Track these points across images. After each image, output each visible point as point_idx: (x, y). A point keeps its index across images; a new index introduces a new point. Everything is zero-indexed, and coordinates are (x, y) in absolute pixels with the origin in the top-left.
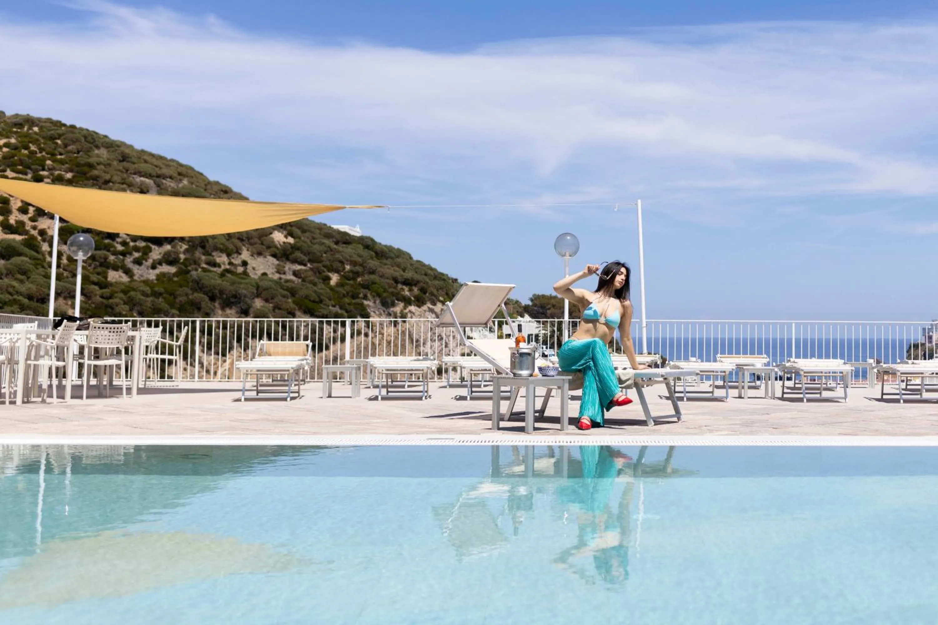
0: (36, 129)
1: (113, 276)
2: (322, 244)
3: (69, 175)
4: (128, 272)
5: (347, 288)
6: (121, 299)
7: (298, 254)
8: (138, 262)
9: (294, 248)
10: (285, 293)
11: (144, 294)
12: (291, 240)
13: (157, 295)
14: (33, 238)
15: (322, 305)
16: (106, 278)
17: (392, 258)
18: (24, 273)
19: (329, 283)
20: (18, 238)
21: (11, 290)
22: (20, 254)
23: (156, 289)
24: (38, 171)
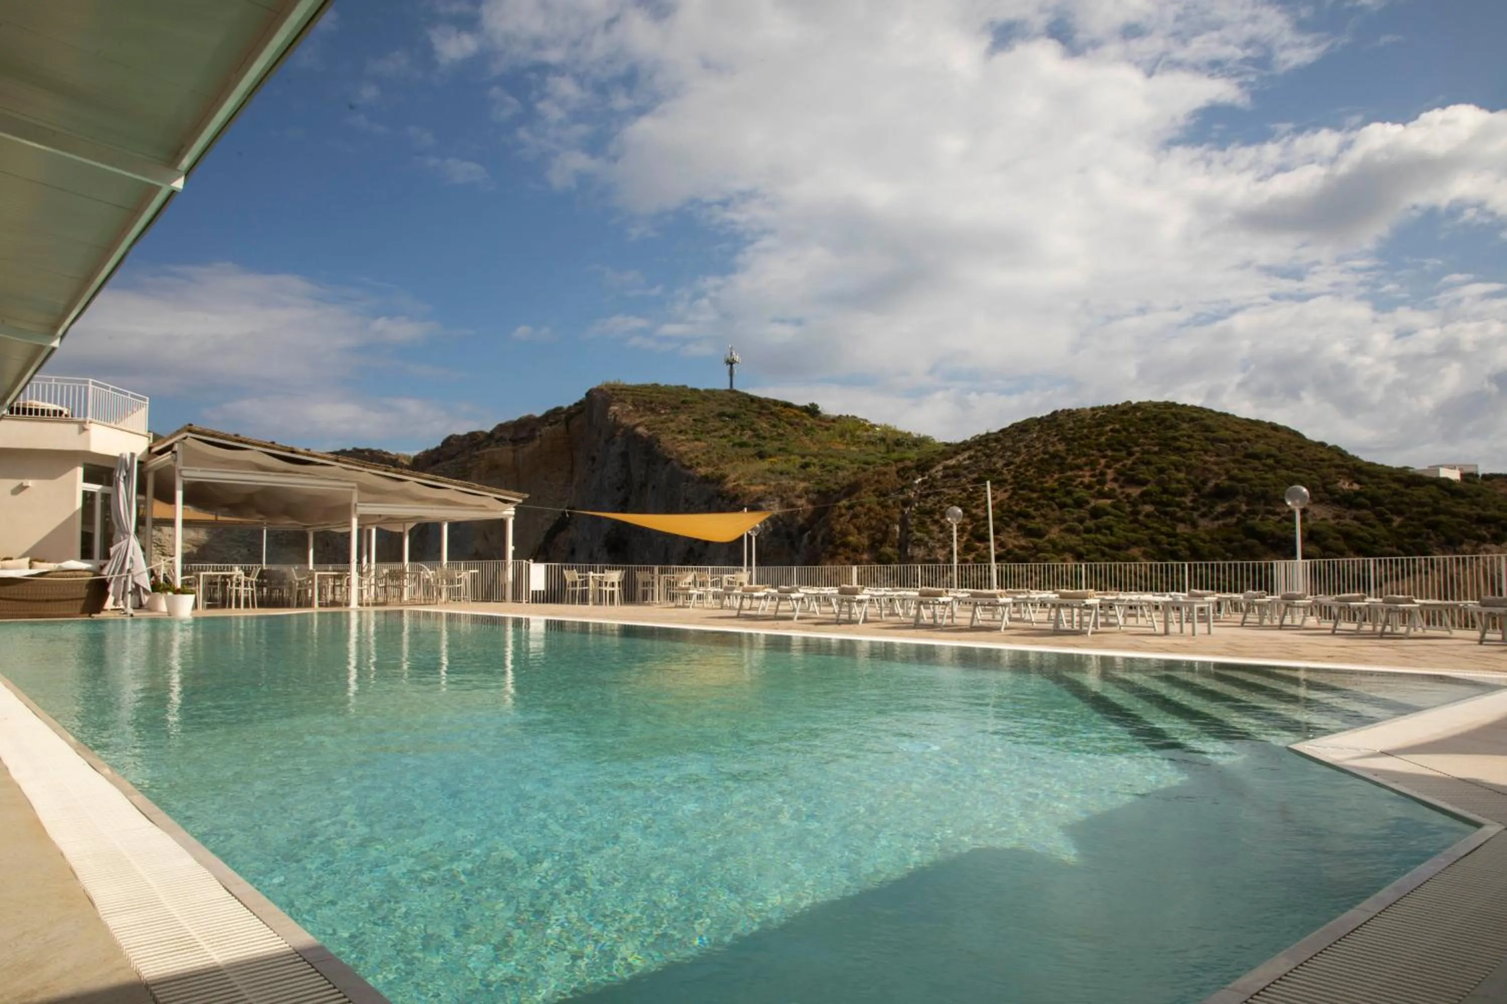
0: (1138, 414)
1: (1181, 528)
2: (1388, 488)
3: (1156, 449)
4: (1194, 525)
5: (1410, 529)
6: (1183, 546)
7: (1361, 500)
8: (1203, 515)
9: (1358, 494)
10: (1338, 535)
11: (1204, 541)
12: (1356, 487)
13: (1213, 540)
14: (1119, 501)
15: (1376, 546)
16: (1174, 529)
17: (1470, 497)
18: (1109, 528)
19: (1390, 526)
20: (1109, 501)
21: (1096, 542)
22: (1108, 514)
23: (1216, 536)
24: (1130, 447)
